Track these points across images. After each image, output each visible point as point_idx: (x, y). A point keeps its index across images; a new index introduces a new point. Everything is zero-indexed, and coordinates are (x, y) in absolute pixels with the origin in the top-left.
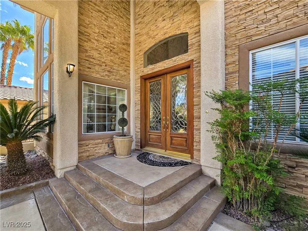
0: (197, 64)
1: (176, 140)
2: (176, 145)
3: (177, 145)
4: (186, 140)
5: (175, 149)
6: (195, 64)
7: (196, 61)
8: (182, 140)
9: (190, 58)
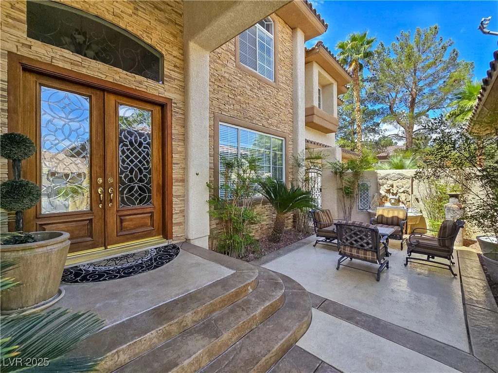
0: (178, 110)
1: (131, 220)
2: (131, 229)
3: (134, 229)
4: (152, 217)
5: (129, 236)
6: (175, 107)
7: (175, 103)
8: (142, 218)
9: (167, 95)
